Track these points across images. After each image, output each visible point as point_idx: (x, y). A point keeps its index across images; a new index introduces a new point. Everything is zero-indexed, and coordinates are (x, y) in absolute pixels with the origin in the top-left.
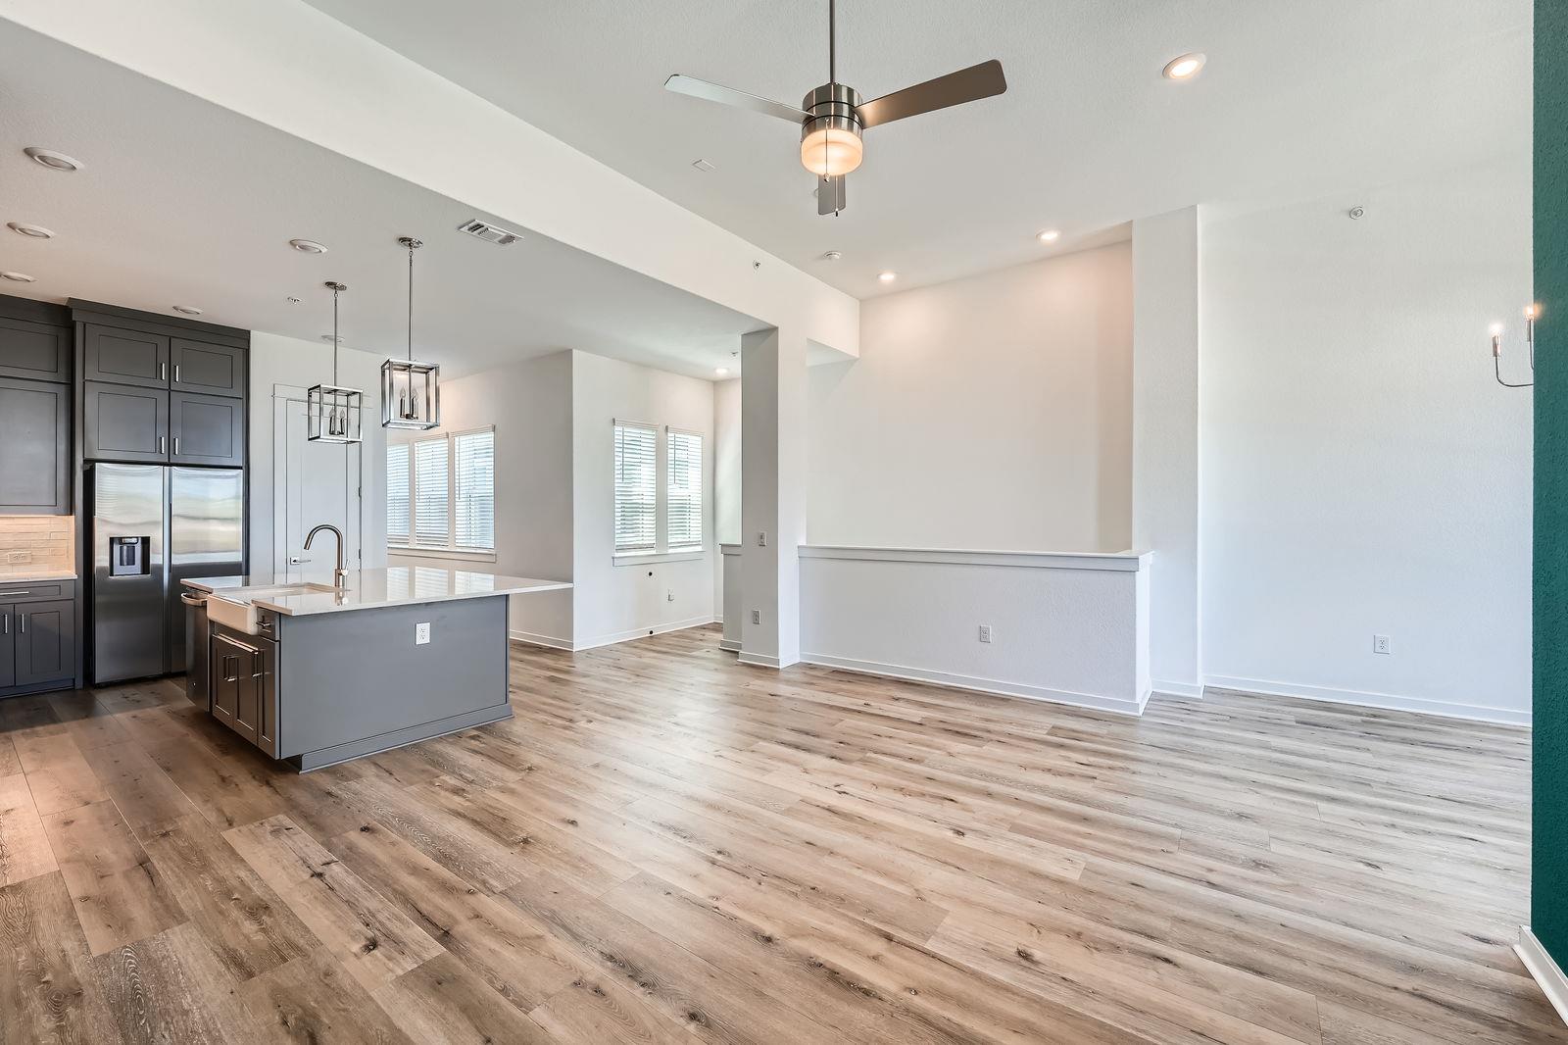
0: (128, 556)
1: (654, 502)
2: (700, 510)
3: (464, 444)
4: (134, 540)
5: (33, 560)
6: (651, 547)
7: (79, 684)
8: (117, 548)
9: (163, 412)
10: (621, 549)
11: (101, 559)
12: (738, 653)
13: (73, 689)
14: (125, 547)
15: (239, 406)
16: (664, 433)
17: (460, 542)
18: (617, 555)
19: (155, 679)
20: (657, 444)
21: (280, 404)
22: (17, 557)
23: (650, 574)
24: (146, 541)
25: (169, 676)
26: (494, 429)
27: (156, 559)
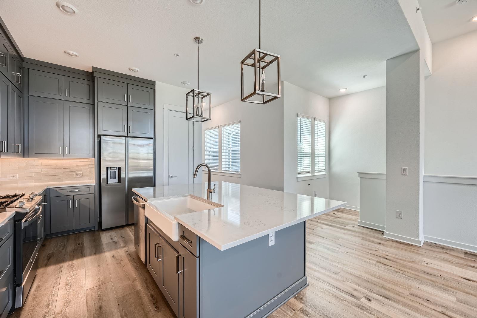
0: (113, 175)
1: (310, 152)
2: (324, 156)
3: (225, 130)
4: (115, 169)
5: (83, 176)
6: (308, 172)
7: (96, 229)
8: (109, 171)
9: (125, 115)
10: (299, 173)
11: (104, 176)
12: (383, 232)
13: (94, 230)
14: (112, 171)
15: (151, 112)
16: (313, 120)
17: (223, 169)
18: (299, 176)
19: (122, 227)
20: (311, 125)
21: (166, 111)
22: (77, 175)
23: (309, 185)
24: (119, 169)
25: (128, 225)
26: (240, 122)
27: (123, 175)
